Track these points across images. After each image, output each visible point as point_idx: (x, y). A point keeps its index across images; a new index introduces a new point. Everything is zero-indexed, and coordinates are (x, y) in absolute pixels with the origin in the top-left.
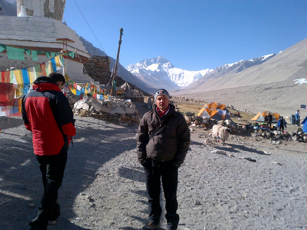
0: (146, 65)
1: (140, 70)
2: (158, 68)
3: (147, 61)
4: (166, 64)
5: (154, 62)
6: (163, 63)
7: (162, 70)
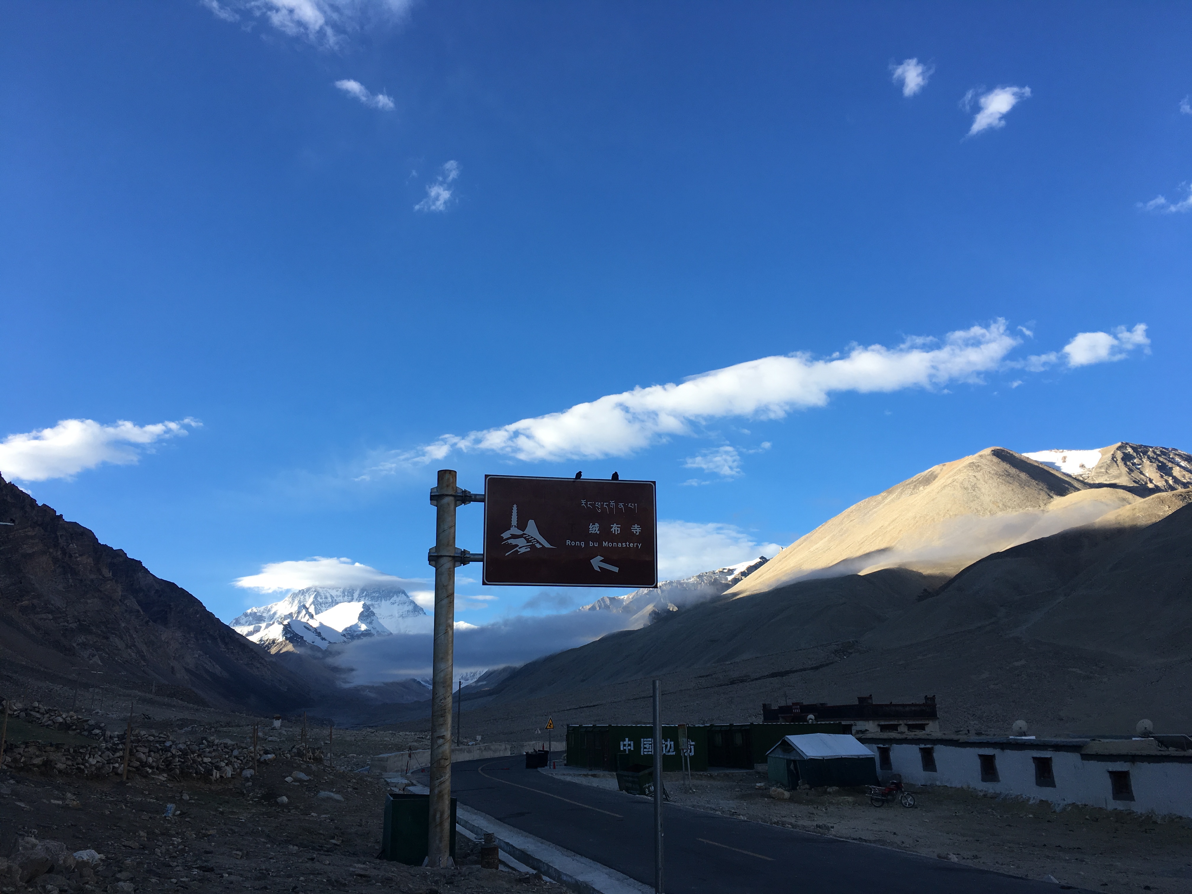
0: (312, 610)
1: (288, 630)
2: (363, 617)
3: (318, 595)
4: (391, 601)
5: (344, 596)
6: (381, 601)
7: (375, 624)
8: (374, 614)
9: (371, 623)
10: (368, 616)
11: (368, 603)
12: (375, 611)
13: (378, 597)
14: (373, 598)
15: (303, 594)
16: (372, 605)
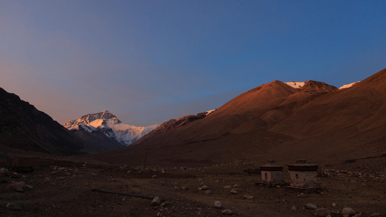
0: (88, 121)
1: (80, 126)
3: (90, 116)
4: (112, 119)
5: (98, 117)
6: (109, 119)
7: (106, 126)
8: (106, 123)
9: (105, 125)
10: (105, 123)
11: (105, 119)
12: (107, 122)
13: (108, 118)
14: (106, 118)
15: (85, 116)
16: (106, 120)
